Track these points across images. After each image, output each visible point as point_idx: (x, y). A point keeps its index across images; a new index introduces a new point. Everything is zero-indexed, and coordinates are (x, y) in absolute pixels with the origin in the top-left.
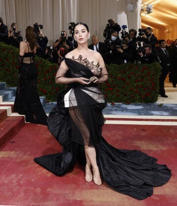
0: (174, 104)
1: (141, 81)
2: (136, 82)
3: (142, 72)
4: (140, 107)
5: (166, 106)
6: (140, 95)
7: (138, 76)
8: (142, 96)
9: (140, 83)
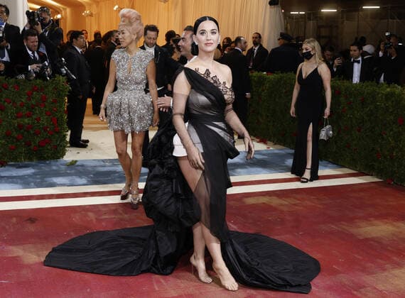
0: (99, 160)
1: (28, 116)
2: (17, 117)
3: (30, 96)
4: (29, 171)
5: (82, 166)
6: (28, 144)
7: (22, 105)
8: (32, 147)
9: (26, 120)
